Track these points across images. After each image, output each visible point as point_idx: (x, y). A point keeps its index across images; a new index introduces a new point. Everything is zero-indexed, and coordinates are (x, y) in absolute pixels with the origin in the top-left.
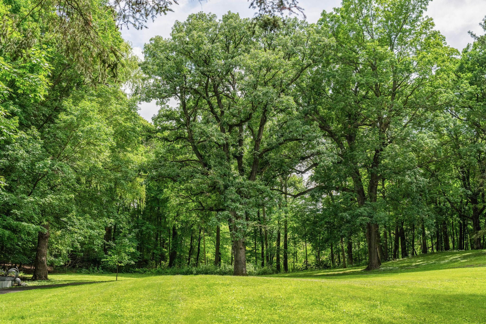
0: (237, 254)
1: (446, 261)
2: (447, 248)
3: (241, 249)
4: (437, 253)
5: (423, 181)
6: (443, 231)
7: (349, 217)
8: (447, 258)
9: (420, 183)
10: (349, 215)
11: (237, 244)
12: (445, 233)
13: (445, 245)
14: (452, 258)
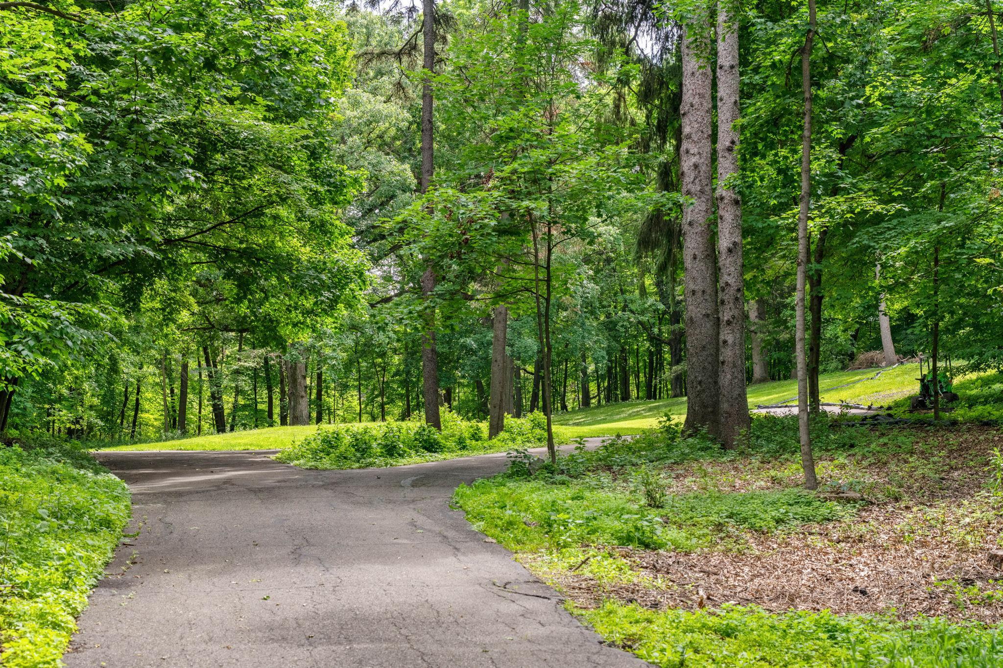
0: (295, 406)
1: (622, 416)
2: (626, 397)
3: (302, 397)
4: (606, 405)
5: (593, 289)
6: (620, 365)
7: (475, 346)
8: (623, 411)
9: (587, 291)
10: (475, 341)
11: (296, 390)
12: (623, 369)
13: (622, 393)
14: (630, 412)
